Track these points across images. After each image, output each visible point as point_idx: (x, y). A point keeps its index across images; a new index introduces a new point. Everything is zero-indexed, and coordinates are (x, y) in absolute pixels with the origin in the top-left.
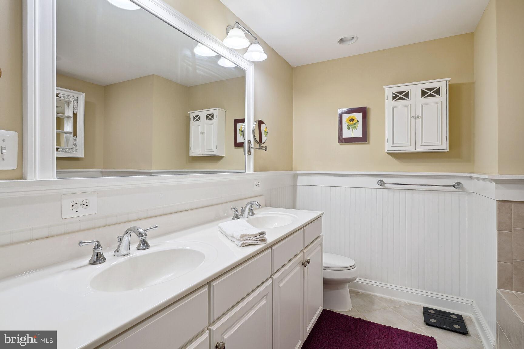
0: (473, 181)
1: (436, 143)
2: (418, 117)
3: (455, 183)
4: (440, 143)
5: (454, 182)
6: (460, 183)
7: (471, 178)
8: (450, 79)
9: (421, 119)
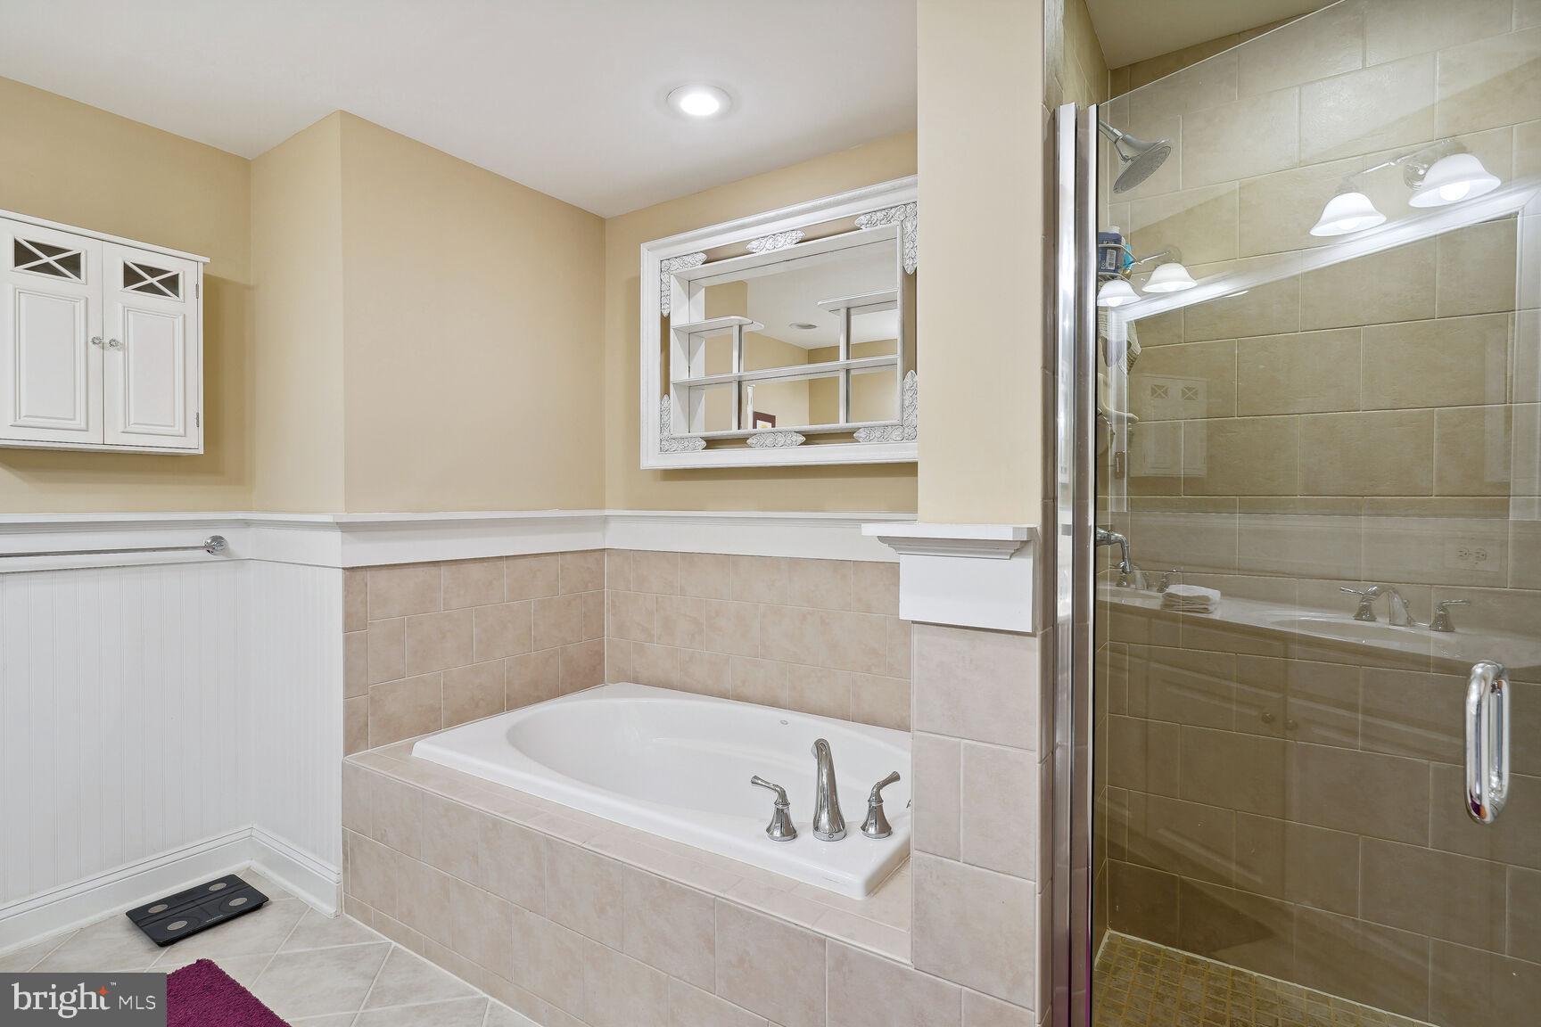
0: (252, 531)
1: (170, 428)
2: (113, 343)
3: (209, 541)
4: (182, 431)
5: (203, 537)
6: (221, 538)
7: (247, 523)
8: (207, 260)
9: (121, 353)
